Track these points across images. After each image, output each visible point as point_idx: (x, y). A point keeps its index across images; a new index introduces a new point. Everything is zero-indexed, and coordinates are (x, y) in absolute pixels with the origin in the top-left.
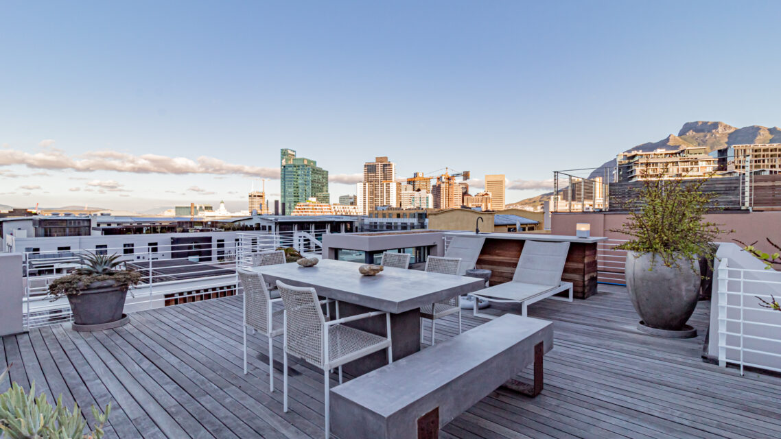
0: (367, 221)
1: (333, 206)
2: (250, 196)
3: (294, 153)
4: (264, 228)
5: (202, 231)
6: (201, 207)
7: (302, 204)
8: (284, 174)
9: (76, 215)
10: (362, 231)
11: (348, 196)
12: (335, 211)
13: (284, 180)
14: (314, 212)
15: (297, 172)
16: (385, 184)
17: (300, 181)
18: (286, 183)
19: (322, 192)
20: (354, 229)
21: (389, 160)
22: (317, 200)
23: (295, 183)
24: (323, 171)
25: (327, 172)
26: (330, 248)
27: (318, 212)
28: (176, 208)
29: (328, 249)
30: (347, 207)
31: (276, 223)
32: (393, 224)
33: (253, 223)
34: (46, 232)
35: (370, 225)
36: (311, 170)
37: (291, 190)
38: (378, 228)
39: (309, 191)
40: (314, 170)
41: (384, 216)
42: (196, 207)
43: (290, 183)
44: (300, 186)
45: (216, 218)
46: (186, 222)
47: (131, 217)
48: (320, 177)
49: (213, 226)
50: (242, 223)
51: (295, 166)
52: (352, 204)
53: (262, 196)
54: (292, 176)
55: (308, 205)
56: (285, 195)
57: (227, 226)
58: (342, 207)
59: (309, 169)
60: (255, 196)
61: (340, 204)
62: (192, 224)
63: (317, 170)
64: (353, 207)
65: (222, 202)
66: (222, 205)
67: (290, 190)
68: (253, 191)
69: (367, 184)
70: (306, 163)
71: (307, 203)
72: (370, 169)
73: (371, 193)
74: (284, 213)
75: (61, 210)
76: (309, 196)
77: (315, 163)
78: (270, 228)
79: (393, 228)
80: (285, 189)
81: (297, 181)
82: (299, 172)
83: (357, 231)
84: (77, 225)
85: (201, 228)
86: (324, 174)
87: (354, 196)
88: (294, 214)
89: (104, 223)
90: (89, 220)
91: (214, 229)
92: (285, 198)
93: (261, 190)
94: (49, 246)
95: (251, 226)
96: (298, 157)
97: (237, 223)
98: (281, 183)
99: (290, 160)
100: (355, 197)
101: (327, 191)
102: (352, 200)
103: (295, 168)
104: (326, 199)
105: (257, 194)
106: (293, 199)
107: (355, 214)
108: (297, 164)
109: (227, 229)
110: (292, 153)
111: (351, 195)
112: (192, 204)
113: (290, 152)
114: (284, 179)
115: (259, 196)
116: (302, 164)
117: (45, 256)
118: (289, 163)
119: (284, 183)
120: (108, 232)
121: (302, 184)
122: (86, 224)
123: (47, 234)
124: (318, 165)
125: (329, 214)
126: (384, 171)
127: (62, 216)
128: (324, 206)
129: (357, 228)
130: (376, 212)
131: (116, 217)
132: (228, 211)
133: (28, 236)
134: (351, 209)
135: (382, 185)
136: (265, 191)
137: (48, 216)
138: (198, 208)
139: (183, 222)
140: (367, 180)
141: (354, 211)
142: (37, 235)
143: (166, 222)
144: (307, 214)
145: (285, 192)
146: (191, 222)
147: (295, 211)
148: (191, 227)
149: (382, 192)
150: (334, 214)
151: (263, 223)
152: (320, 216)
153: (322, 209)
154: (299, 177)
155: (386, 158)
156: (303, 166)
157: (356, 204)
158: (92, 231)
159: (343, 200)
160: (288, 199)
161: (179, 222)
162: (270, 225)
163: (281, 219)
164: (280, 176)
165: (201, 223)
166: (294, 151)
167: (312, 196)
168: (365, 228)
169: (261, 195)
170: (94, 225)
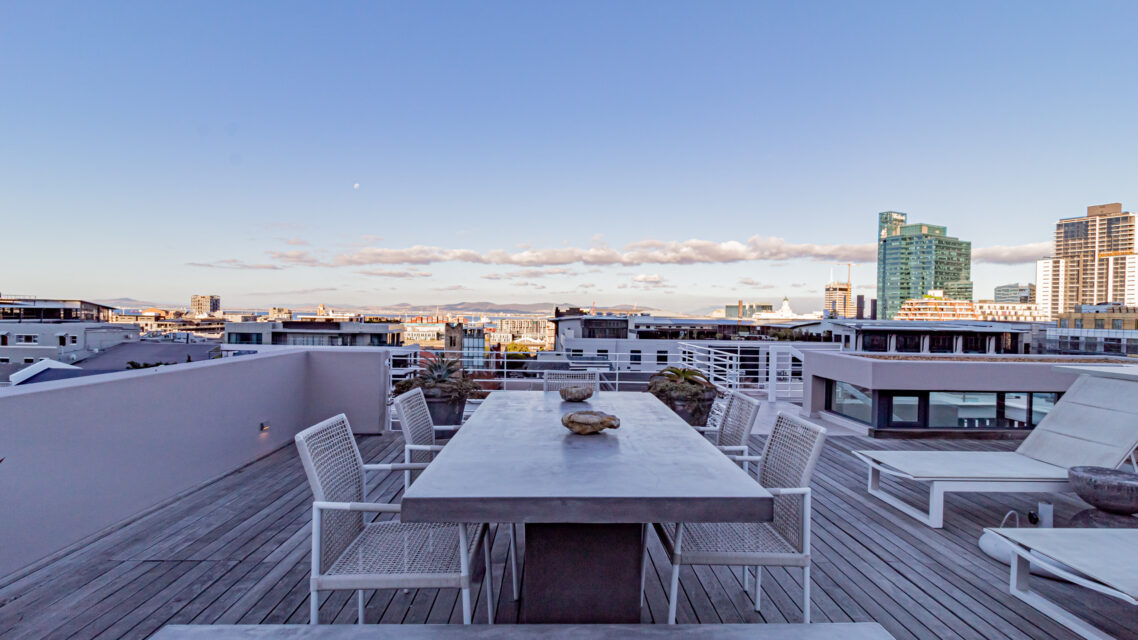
0: (1052, 334)
1: (978, 305)
2: (828, 290)
3: (903, 218)
4: (838, 338)
5: (748, 339)
6: (751, 307)
7: (914, 301)
8: (885, 254)
9: (617, 315)
10: (1040, 352)
11: (1017, 285)
12: (983, 313)
13: (884, 263)
14: (940, 315)
15: (907, 249)
16: (1111, 259)
17: (912, 263)
18: (887, 268)
19: (958, 279)
20: (1021, 347)
21: (1123, 210)
22: (945, 293)
23: (904, 267)
24: (961, 244)
25: (969, 244)
26: (816, 378)
27: (948, 315)
28: (727, 307)
29: (811, 378)
30: (1010, 306)
31: (857, 331)
32: (1124, 342)
33: (820, 330)
34: (590, 332)
35: (1062, 341)
36: (935, 242)
37: (897, 278)
38: (1082, 348)
39: (930, 279)
40: (940, 242)
41: (1099, 324)
42: (744, 307)
43: (893, 267)
44: (913, 272)
45: (771, 322)
46: (729, 326)
47: (670, 319)
48: (954, 253)
49: (763, 334)
50: (804, 330)
51: (904, 239)
52: (1024, 300)
53: (846, 290)
54: (899, 255)
55: (926, 303)
56: (884, 287)
57: (782, 333)
58: (998, 306)
59: (931, 242)
60: (835, 289)
61: (996, 302)
62: (736, 328)
63: (948, 243)
64: (1025, 306)
65: (786, 299)
66: (786, 303)
67: (893, 279)
68: (832, 282)
69: (1062, 262)
70: (925, 231)
71: (926, 300)
72: (1073, 231)
73: (1073, 278)
74: (874, 317)
75: (605, 309)
76: (929, 288)
77: (944, 230)
78: (847, 338)
79: (1124, 350)
80: (884, 277)
81: (907, 264)
82: (912, 248)
83: (1027, 351)
84: (616, 327)
85: (746, 334)
86: (962, 249)
87: (1030, 285)
88: (901, 317)
89: (643, 325)
90: (626, 321)
91: (763, 337)
92: (884, 291)
93: (845, 281)
94: (591, 346)
95: (819, 335)
96: (910, 222)
97: (797, 330)
98: (879, 269)
99: (896, 229)
100: (1032, 288)
101: (968, 278)
102: (1025, 294)
103: (904, 242)
104: (966, 292)
105: (838, 287)
106: (898, 292)
107: (1029, 319)
108: (907, 234)
109: (782, 338)
110: (900, 217)
111: (1024, 284)
112: (740, 302)
113: (895, 216)
114: (883, 261)
115: (841, 289)
116: (918, 233)
117: (587, 359)
118: (894, 234)
119: (884, 268)
120: (643, 335)
121: (917, 268)
122: (624, 325)
123: (591, 335)
124: (949, 234)
125: (970, 318)
126: (1109, 233)
127: (604, 317)
128: (961, 306)
129: (1027, 346)
130: (1079, 316)
131: (655, 318)
132: (794, 312)
133: (576, 336)
134: (1020, 312)
135: (1104, 262)
136: (852, 282)
137: (593, 315)
138: (747, 308)
139: (724, 326)
140: (1063, 252)
141: (1027, 313)
142: (584, 336)
143: (709, 325)
144: (924, 317)
145: (884, 282)
146: (735, 327)
147: (902, 312)
148: (735, 333)
149: (1103, 275)
150: (981, 318)
151: (836, 331)
152: (948, 322)
153: (955, 310)
154: (911, 257)
155: (1118, 206)
156: (919, 237)
157: (1033, 301)
158: (629, 334)
159: (1003, 294)
160: (889, 293)
161: (720, 326)
162: (848, 333)
163: (867, 325)
164: (876, 256)
165: (749, 328)
166: (903, 215)
167: (935, 288)
168: (1048, 346)
169: (845, 287)
170: (631, 326)
